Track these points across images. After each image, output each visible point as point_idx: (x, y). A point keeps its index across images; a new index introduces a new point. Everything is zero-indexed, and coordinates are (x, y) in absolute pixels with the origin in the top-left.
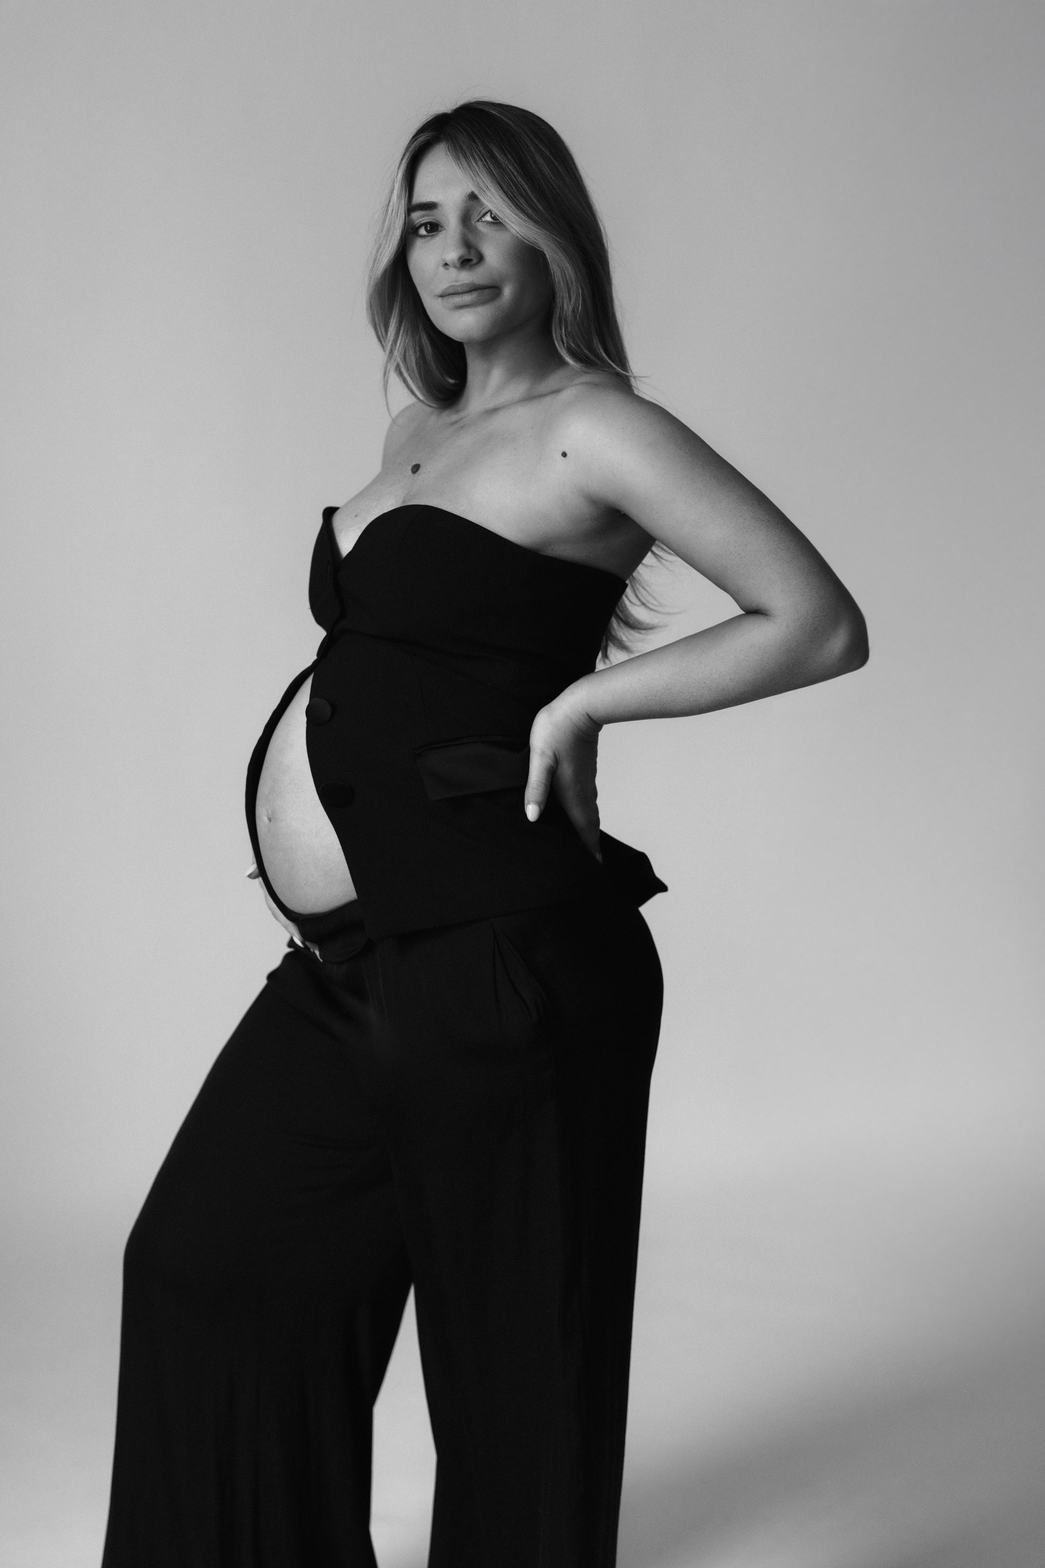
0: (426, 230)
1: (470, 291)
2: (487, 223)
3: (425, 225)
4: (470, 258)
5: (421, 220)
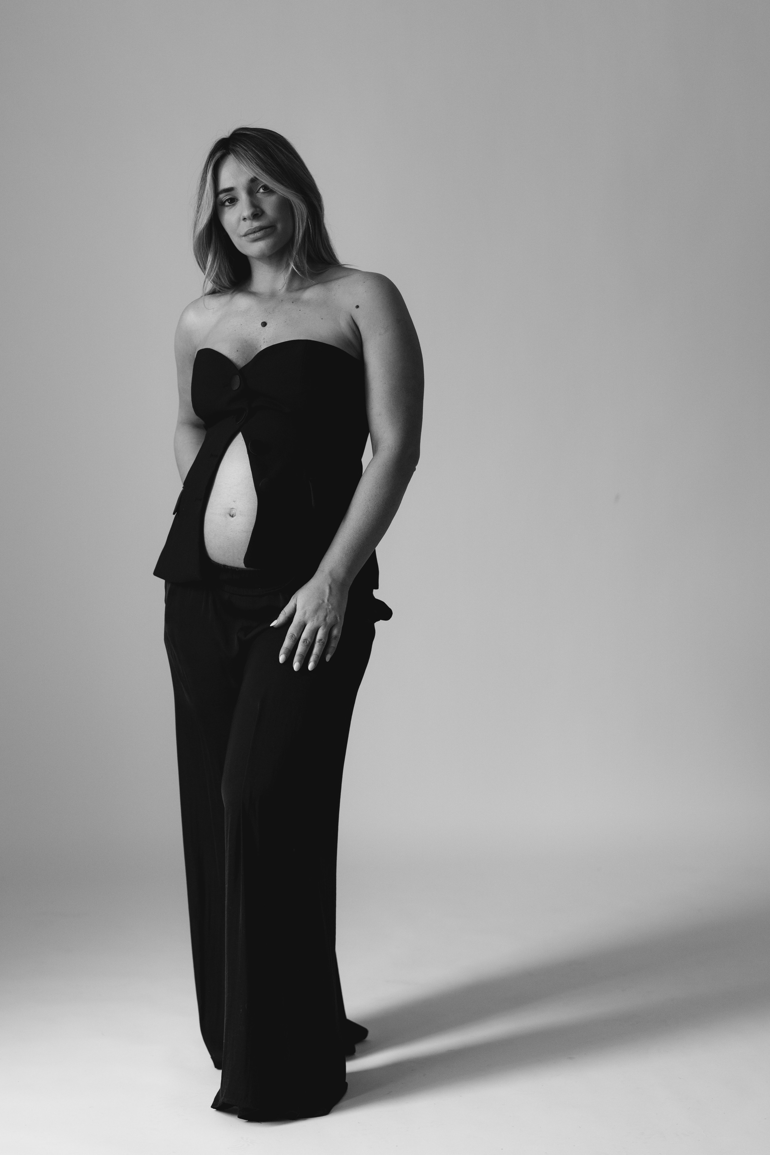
0: (229, 203)
1: (260, 231)
2: (262, 193)
3: (227, 200)
4: (257, 213)
5: (224, 198)
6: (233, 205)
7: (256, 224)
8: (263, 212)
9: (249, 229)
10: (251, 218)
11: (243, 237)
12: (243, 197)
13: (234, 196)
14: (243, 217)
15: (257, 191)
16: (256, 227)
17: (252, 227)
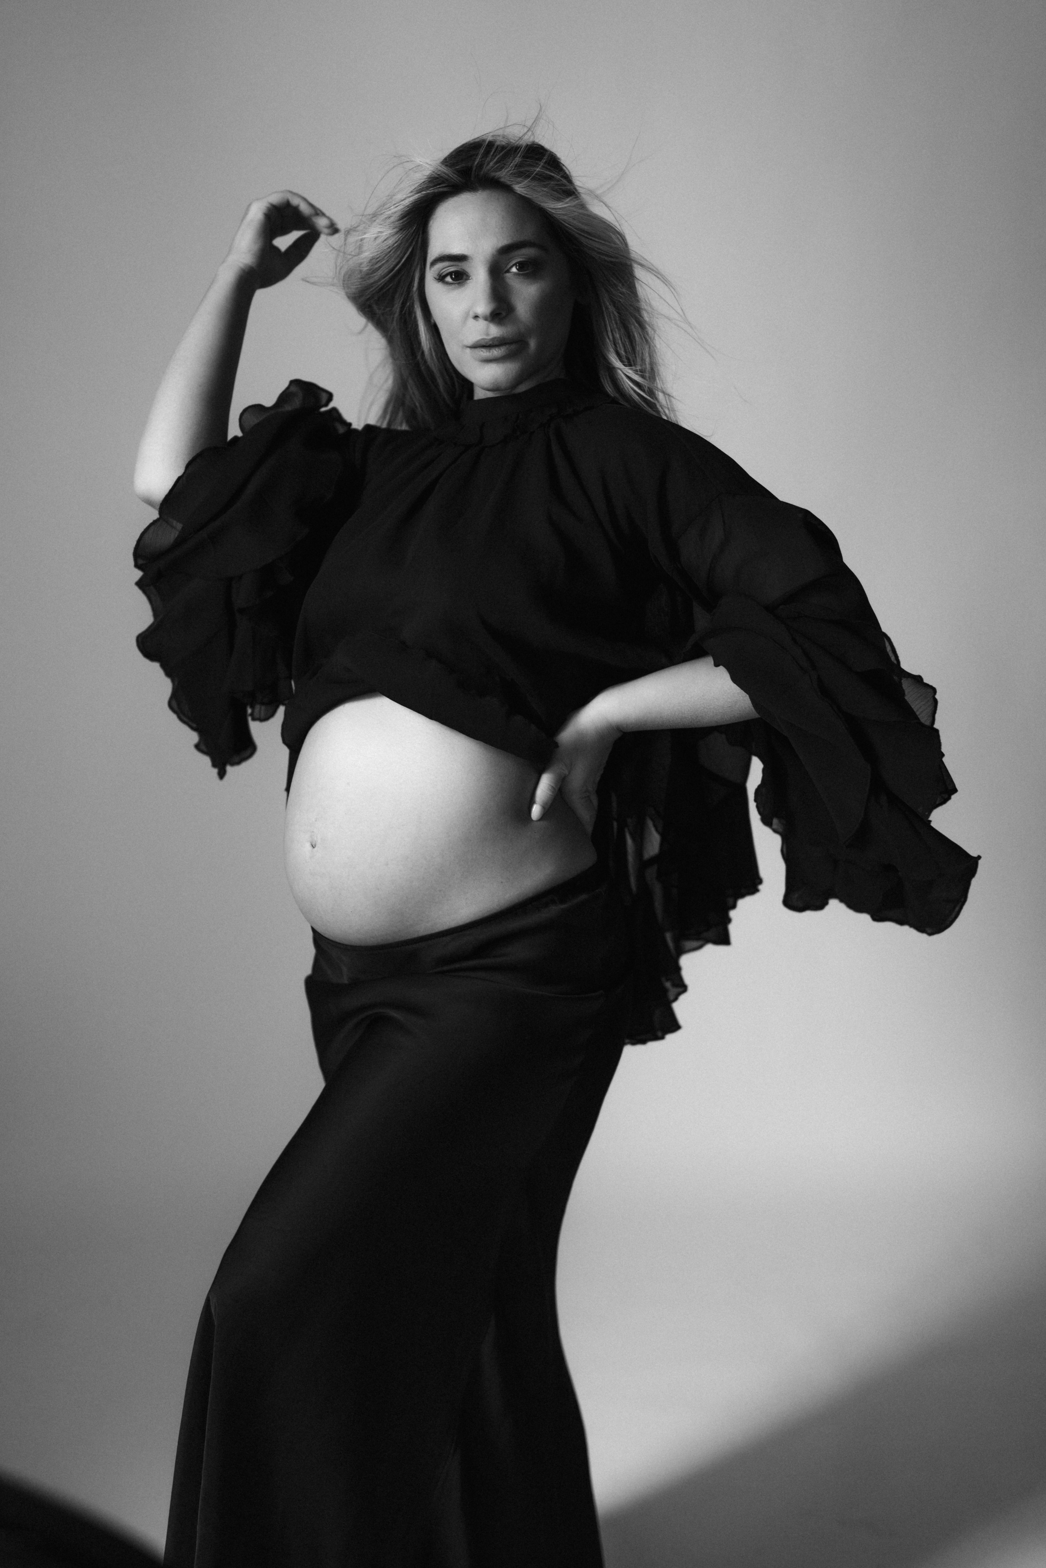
6: (459, 284)
7: (495, 331)
8: (512, 310)
9: (482, 338)
10: (489, 319)
11: (468, 349)
12: (480, 276)
13: (464, 270)
14: (475, 314)
15: (506, 270)
16: (495, 338)
17: (488, 334)
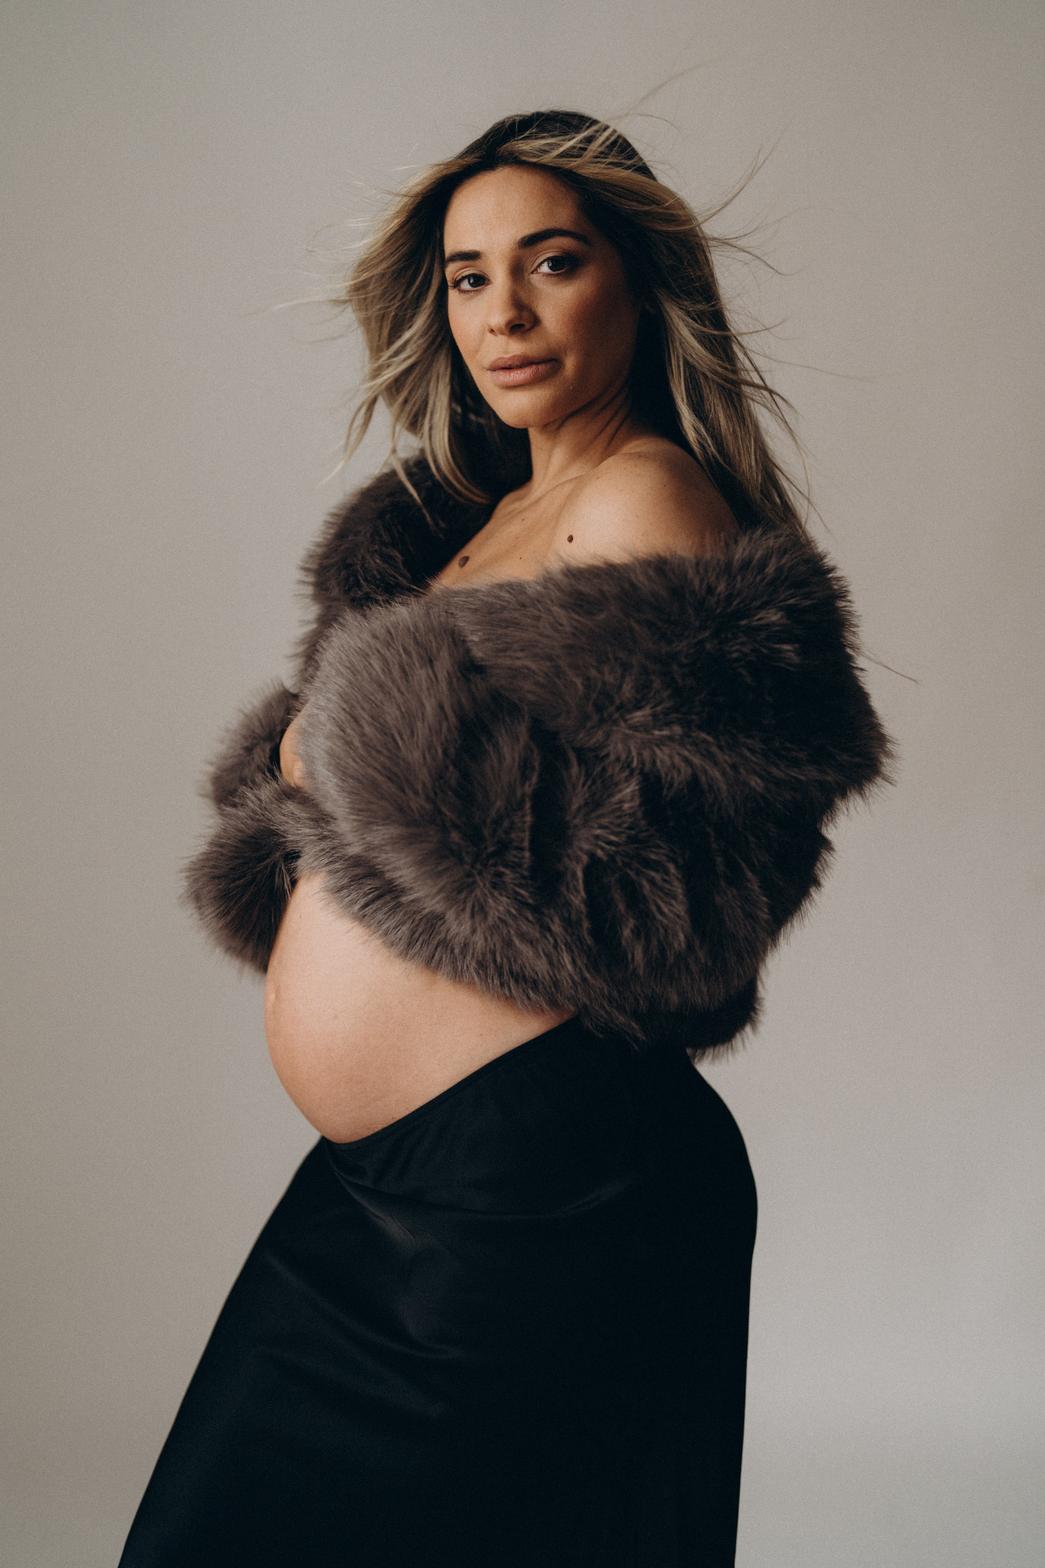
0: (471, 285)
1: (522, 366)
2: (543, 275)
3: (468, 277)
4: (522, 323)
5: (459, 272)
6: (477, 290)
8: (536, 321)
9: (500, 359)
11: (493, 372)
12: (500, 277)
14: (494, 324)
15: (533, 269)
16: (515, 356)
17: (506, 352)
